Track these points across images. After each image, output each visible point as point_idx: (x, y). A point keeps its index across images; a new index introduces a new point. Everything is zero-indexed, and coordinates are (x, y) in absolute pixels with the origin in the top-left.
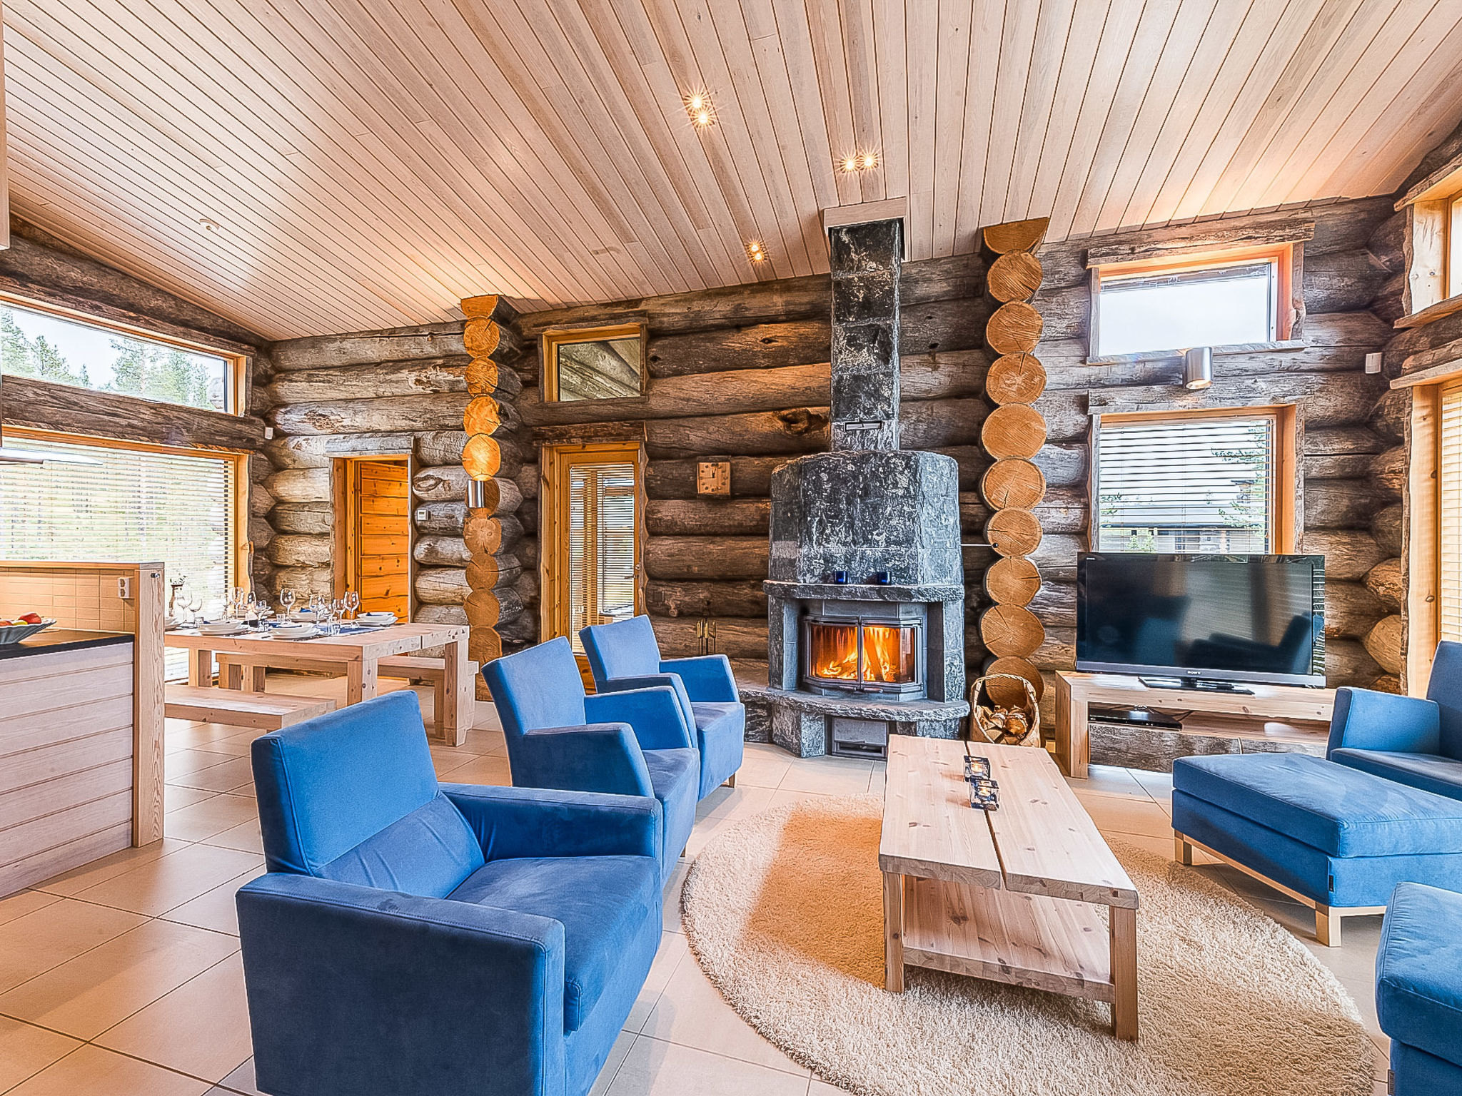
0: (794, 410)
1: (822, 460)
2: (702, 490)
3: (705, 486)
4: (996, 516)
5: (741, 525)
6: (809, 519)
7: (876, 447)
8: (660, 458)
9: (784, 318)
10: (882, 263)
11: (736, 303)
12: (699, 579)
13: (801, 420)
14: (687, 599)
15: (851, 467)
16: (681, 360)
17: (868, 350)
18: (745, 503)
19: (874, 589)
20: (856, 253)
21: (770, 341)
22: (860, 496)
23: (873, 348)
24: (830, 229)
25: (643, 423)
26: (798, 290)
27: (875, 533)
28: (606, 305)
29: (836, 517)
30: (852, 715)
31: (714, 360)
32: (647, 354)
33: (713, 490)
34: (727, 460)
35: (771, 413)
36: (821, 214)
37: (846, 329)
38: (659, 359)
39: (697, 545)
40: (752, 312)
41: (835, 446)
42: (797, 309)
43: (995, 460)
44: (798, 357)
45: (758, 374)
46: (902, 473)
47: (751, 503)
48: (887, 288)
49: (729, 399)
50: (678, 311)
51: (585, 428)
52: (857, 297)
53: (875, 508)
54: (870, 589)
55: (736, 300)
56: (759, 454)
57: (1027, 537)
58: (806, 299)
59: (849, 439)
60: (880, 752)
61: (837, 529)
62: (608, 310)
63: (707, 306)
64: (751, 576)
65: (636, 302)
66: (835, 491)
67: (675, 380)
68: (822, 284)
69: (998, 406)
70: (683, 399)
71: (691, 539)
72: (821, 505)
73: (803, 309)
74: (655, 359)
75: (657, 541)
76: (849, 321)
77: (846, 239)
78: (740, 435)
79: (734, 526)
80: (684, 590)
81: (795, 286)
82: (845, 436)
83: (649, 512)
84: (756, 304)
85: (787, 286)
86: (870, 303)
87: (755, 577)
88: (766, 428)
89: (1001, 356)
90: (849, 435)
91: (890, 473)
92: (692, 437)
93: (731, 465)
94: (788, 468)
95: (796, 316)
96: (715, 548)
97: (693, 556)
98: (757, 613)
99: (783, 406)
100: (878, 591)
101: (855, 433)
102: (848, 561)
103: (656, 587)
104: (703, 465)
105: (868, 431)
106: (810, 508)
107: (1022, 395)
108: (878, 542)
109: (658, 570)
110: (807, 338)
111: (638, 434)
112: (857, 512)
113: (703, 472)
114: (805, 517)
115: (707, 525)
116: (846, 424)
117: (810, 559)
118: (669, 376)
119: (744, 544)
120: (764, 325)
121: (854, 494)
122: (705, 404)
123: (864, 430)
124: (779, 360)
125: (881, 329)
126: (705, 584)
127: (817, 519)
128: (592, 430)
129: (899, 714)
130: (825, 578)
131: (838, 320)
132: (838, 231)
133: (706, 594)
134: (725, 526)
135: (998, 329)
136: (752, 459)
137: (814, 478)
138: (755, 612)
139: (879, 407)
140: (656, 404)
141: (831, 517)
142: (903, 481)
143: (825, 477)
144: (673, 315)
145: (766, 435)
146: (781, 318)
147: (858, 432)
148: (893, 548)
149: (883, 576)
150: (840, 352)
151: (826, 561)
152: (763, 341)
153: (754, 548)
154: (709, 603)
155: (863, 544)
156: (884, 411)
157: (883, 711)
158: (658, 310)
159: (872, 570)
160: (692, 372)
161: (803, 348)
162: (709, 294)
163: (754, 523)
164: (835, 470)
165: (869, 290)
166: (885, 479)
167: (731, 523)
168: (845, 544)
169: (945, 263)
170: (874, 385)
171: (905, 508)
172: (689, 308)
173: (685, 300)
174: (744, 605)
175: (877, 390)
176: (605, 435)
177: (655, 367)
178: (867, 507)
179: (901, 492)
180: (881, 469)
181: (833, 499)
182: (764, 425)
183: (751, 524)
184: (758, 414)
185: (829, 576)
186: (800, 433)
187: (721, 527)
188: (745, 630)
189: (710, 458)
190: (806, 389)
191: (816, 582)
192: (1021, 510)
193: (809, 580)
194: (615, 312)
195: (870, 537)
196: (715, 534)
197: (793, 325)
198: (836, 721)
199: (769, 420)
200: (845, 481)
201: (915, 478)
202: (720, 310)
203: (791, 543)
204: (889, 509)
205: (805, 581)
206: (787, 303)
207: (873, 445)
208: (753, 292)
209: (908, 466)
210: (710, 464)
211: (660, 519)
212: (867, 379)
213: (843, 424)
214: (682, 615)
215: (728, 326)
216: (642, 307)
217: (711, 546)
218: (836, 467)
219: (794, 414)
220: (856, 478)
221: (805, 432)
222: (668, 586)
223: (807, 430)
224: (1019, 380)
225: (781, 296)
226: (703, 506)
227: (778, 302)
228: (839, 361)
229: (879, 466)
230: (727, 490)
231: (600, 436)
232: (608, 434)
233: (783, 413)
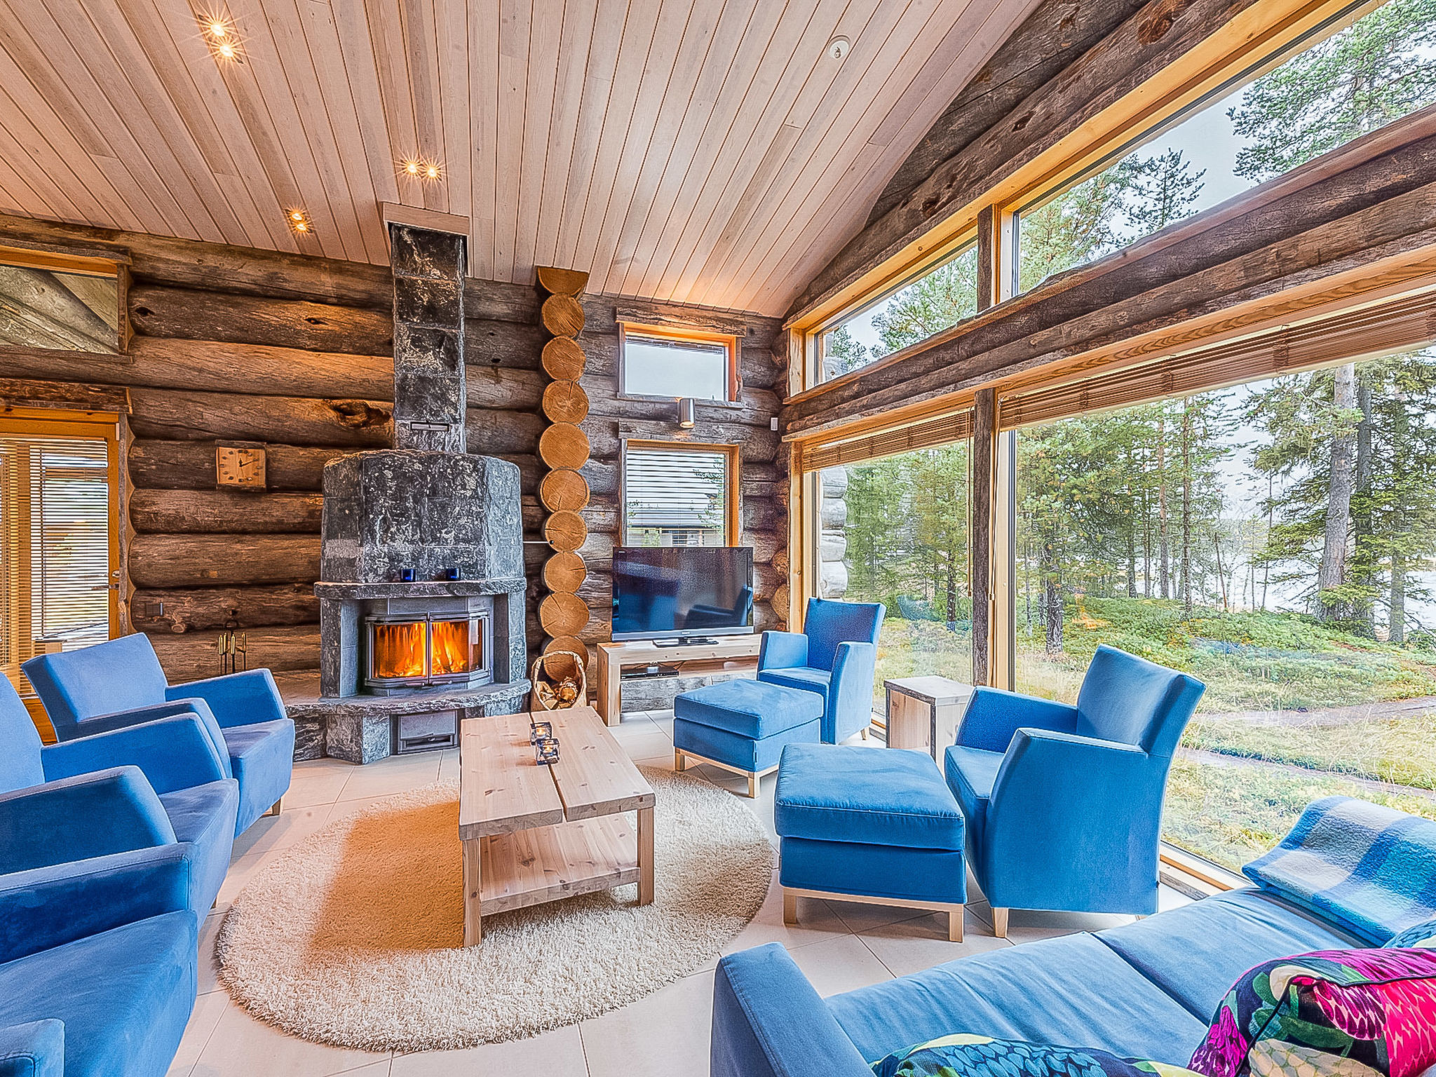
0: (349, 401)
1: (386, 456)
2: (224, 480)
3: (228, 476)
4: (552, 517)
5: (280, 522)
6: (371, 516)
7: (443, 449)
8: (155, 438)
9: (335, 301)
10: (446, 274)
11: (271, 270)
12: (219, 586)
13: (358, 413)
14: (201, 610)
15: (417, 466)
16: (188, 320)
17: (434, 354)
18: (286, 497)
19: (443, 585)
20: (419, 255)
21: (317, 322)
22: (428, 496)
23: (439, 352)
24: (390, 225)
25: (124, 391)
26: (352, 276)
27: (443, 531)
28: (52, 224)
29: (402, 515)
30: (422, 711)
31: (238, 329)
32: (130, 303)
33: (240, 480)
34: (262, 448)
35: (321, 400)
36: (379, 206)
37: (410, 328)
38: (152, 313)
39: (216, 545)
40: (293, 285)
41: (399, 443)
42: (351, 294)
43: (551, 469)
44: (354, 347)
45: (302, 356)
46: (470, 475)
47: (295, 497)
48: (451, 298)
49: (262, 378)
50: (182, 259)
51: (12, 384)
52: (422, 300)
53: (443, 507)
54: (440, 585)
55: (272, 267)
56: (305, 444)
57: (576, 535)
58: (361, 287)
59: (415, 438)
60: (448, 740)
61: (403, 527)
62: (57, 232)
63: (227, 264)
64: (295, 578)
65: (111, 233)
66: (400, 489)
67: (179, 343)
68: (380, 276)
69: (552, 423)
70: (194, 369)
71: (207, 537)
72: (384, 503)
73: (357, 296)
74: (144, 311)
75: (149, 540)
76: (413, 322)
77: (408, 239)
78: (279, 420)
79: (272, 523)
80: (196, 599)
81: (348, 270)
82: (411, 434)
83: (136, 504)
84: (297, 278)
85: (338, 267)
86: (434, 308)
87: (300, 580)
88: (315, 416)
89: (554, 380)
90: (415, 434)
91: (459, 474)
92: (206, 415)
93: (267, 454)
94: (345, 462)
95: (351, 302)
96: (245, 549)
97: (211, 558)
98: (308, 619)
99: (337, 395)
100: (448, 587)
101: (422, 433)
102: (415, 559)
103: (149, 598)
104: (224, 451)
105: (434, 432)
106: (373, 506)
107: (571, 416)
108: (446, 540)
109: (152, 577)
110: (363, 327)
111: (117, 404)
112: (425, 512)
113: (224, 458)
114: (367, 514)
115: (231, 521)
116: (412, 423)
117: (373, 558)
118: (167, 336)
119: (286, 543)
120: (309, 303)
121: (422, 494)
122: (227, 379)
123: (430, 431)
124: (330, 344)
125: (448, 337)
126: (229, 590)
127: (381, 517)
128: (28, 388)
129: (468, 701)
130: (389, 577)
131: (401, 317)
132: (400, 229)
133: (231, 602)
134: (259, 523)
135: (552, 356)
136: (295, 448)
137: (377, 474)
138: (301, 618)
139: (446, 410)
140: (144, 367)
141: (397, 515)
142: (471, 482)
143: (389, 474)
144: (177, 264)
145: (314, 424)
146: (330, 300)
147: (425, 432)
148: (462, 546)
149: (453, 572)
150: (404, 351)
151: (392, 559)
152: (309, 320)
153: (300, 547)
154: (234, 613)
155: (432, 542)
156: (451, 415)
157: (452, 700)
158: (149, 251)
159: (441, 567)
160: (206, 337)
161: (360, 338)
162: (227, 250)
163: (299, 520)
164: (401, 468)
165: (434, 295)
166: (453, 480)
167: (267, 519)
168: (412, 542)
169: (505, 288)
170: (440, 389)
171: (474, 508)
172: (199, 260)
173: (194, 249)
174: (286, 611)
175: (443, 394)
176: (53, 399)
177: (142, 321)
178: (436, 507)
179: (469, 493)
180: (449, 470)
181: (399, 497)
182: (310, 412)
183: (296, 521)
184: (303, 400)
185: (394, 575)
186: (357, 426)
187: (253, 524)
188: (288, 639)
189: (236, 442)
190: (364, 380)
191: (379, 582)
192: (571, 512)
193: (372, 580)
194: (69, 237)
195: (438, 535)
196: (244, 532)
197: (346, 311)
198: (402, 719)
199: (316, 407)
200: (411, 480)
201: (482, 480)
202: (249, 273)
203: (349, 542)
204: (458, 508)
205: (367, 581)
206: (339, 286)
207: (440, 447)
208: (293, 263)
209: (475, 469)
210: (235, 450)
211: (156, 514)
212: (433, 382)
213: (408, 422)
214: (191, 630)
215: (258, 293)
216: (120, 241)
217: (239, 546)
218: (402, 465)
219: (348, 404)
220: (423, 477)
221: (363, 426)
222: (170, 596)
223: (365, 424)
224: (568, 403)
225: (331, 278)
226: (226, 499)
227: (327, 283)
228: (403, 359)
229: (448, 467)
230: (261, 481)
231: (42, 399)
232: (59, 397)
233: (335, 402)
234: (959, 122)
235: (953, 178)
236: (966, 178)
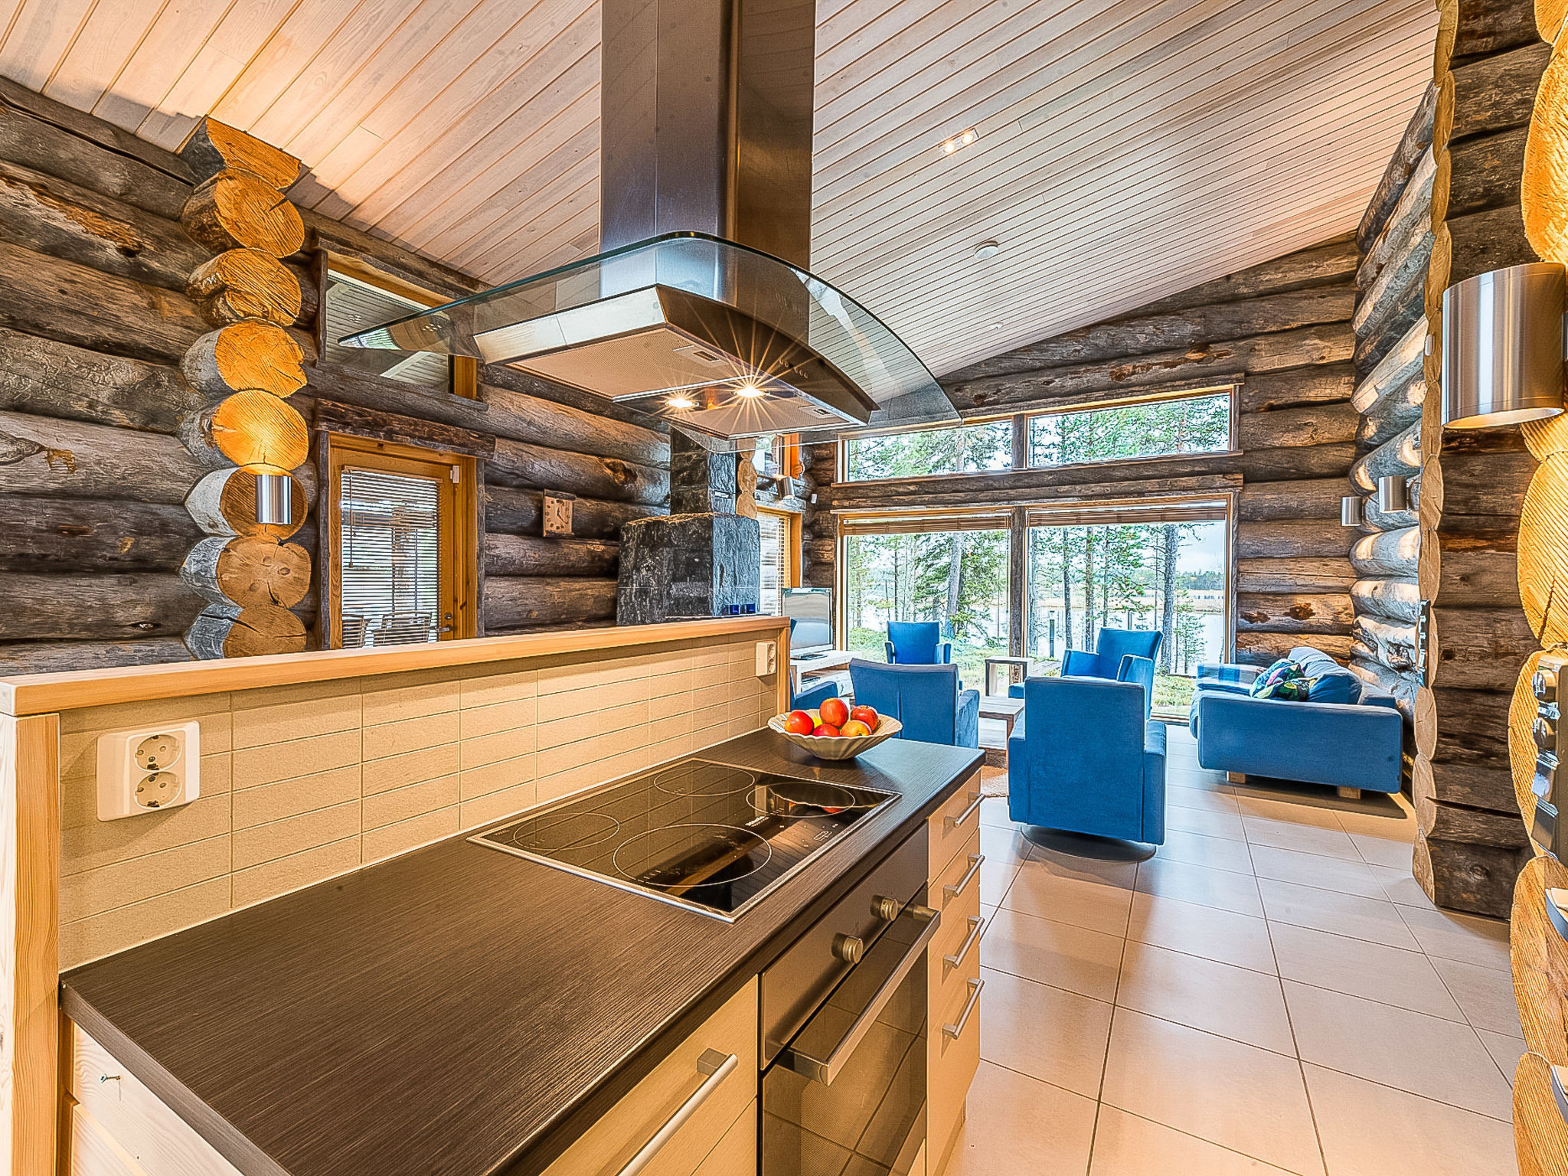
0: (613, 460)
1: (722, 518)
2: (548, 527)
3: (550, 524)
5: (573, 566)
6: (716, 564)
8: (498, 484)
13: (620, 471)
15: (735, 526)
18: (581, 543)
22: (738, 549)
25: (494, 439)
27: (744, 576)
29: (728, 563)
33: (558, 528)
34: (569, 498)
35: (598, 458)
39: (536, 587)
41: (711, 507)
45: (586, 417)
47: (585, 543)
49: (566, 434)
51: (416, 424)
53: (744, 558)
59: (718, 503)
61: (729, 572)
66: (728, 543)
67: (508, 393)
69: (741, 492)
70: (525, 421)
71: (524, 580)
72: (721, 554)
75: (493, 582)
78: (578, 474)
79: (568, 567)
88: (597, 472)
90: (717, 500)
91: (750, 533)
92: (535, 466)
93: (573, 504)
96: (556, 591)
97: (536, 599)
99: (608, 454)
101: (721, 500)
102: (732, 597)
104: (549, 500)
105: (725, 499)
106: (717, 556)
107: (749, 488)
108: (744, 582)
111: (486, 450)
112: (737, 561)
113: (549, 507)
114: (714, 562)
115: (544, 565)
116: (714, 491)
117: (718, 596)
118: (497, 386)
119: (577, 586)
121: (736, 548)
122: (545, 433)
124: (599, 408)
127: (720, 564)
128: (427, 429)
130: (723, 610)
134: (560, 567)
136: (584, 500)
137: (719, 531)
139: (730, 483)
140: (493, 416)
141: (726, 563)
142: (755, 540)
143: (723, 532)
145: (597, 479)
148: (750, 587)
151: (724, 597)
153: (587, 589)
155: (738, 584)
156: (732, 486)
159: (742, 603)
160: (527, 391)
163: (586, 564)
164: (728, 527)
166: (748, 537)
167: (565, 563)
168: (731, 584)
170: (727, 466)
178: (740, 557)
179: (754, 548)
180: (747, 530)
181: (727, 549)
184: (588, 456)
185: (725, 609)
186: (622, 483)
187: (558, 567)
189: (555, 493)
190: (625, 443)
195: (741, 579)
196: (553, 575)
199: (598, 464)
200: (732, 537)
203: (699, 584)
204: (749, 559)
207: (729, 510)
210: (555, 500)
211: (498, 557)
217: (550, 588)
219: (613, 463)
221: (625, 484)
223: (626, 481)
224: (749, 478)
226: (545, 545)
229: (746, 527)
230: (568, 529)
231: (436, 441)
232: (448, 440)
233: (608, 461)
234: (1006, 364)
235: (999, 391)
236: (1008, 393)
